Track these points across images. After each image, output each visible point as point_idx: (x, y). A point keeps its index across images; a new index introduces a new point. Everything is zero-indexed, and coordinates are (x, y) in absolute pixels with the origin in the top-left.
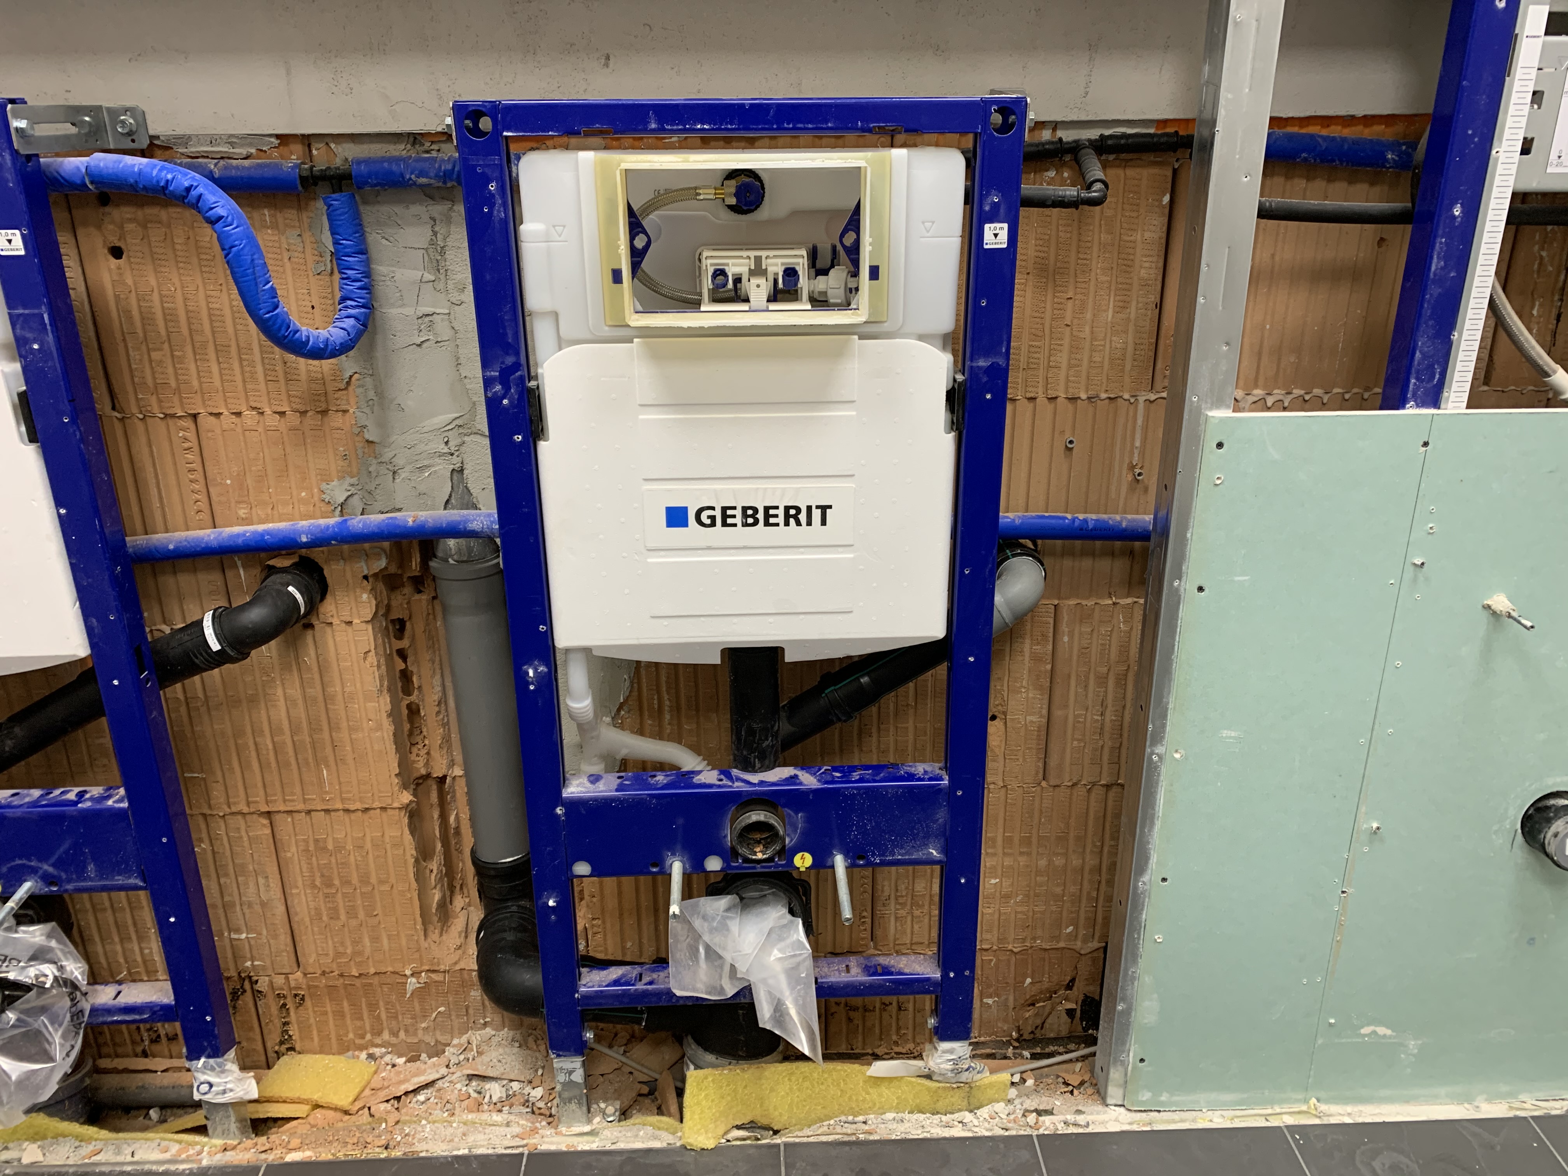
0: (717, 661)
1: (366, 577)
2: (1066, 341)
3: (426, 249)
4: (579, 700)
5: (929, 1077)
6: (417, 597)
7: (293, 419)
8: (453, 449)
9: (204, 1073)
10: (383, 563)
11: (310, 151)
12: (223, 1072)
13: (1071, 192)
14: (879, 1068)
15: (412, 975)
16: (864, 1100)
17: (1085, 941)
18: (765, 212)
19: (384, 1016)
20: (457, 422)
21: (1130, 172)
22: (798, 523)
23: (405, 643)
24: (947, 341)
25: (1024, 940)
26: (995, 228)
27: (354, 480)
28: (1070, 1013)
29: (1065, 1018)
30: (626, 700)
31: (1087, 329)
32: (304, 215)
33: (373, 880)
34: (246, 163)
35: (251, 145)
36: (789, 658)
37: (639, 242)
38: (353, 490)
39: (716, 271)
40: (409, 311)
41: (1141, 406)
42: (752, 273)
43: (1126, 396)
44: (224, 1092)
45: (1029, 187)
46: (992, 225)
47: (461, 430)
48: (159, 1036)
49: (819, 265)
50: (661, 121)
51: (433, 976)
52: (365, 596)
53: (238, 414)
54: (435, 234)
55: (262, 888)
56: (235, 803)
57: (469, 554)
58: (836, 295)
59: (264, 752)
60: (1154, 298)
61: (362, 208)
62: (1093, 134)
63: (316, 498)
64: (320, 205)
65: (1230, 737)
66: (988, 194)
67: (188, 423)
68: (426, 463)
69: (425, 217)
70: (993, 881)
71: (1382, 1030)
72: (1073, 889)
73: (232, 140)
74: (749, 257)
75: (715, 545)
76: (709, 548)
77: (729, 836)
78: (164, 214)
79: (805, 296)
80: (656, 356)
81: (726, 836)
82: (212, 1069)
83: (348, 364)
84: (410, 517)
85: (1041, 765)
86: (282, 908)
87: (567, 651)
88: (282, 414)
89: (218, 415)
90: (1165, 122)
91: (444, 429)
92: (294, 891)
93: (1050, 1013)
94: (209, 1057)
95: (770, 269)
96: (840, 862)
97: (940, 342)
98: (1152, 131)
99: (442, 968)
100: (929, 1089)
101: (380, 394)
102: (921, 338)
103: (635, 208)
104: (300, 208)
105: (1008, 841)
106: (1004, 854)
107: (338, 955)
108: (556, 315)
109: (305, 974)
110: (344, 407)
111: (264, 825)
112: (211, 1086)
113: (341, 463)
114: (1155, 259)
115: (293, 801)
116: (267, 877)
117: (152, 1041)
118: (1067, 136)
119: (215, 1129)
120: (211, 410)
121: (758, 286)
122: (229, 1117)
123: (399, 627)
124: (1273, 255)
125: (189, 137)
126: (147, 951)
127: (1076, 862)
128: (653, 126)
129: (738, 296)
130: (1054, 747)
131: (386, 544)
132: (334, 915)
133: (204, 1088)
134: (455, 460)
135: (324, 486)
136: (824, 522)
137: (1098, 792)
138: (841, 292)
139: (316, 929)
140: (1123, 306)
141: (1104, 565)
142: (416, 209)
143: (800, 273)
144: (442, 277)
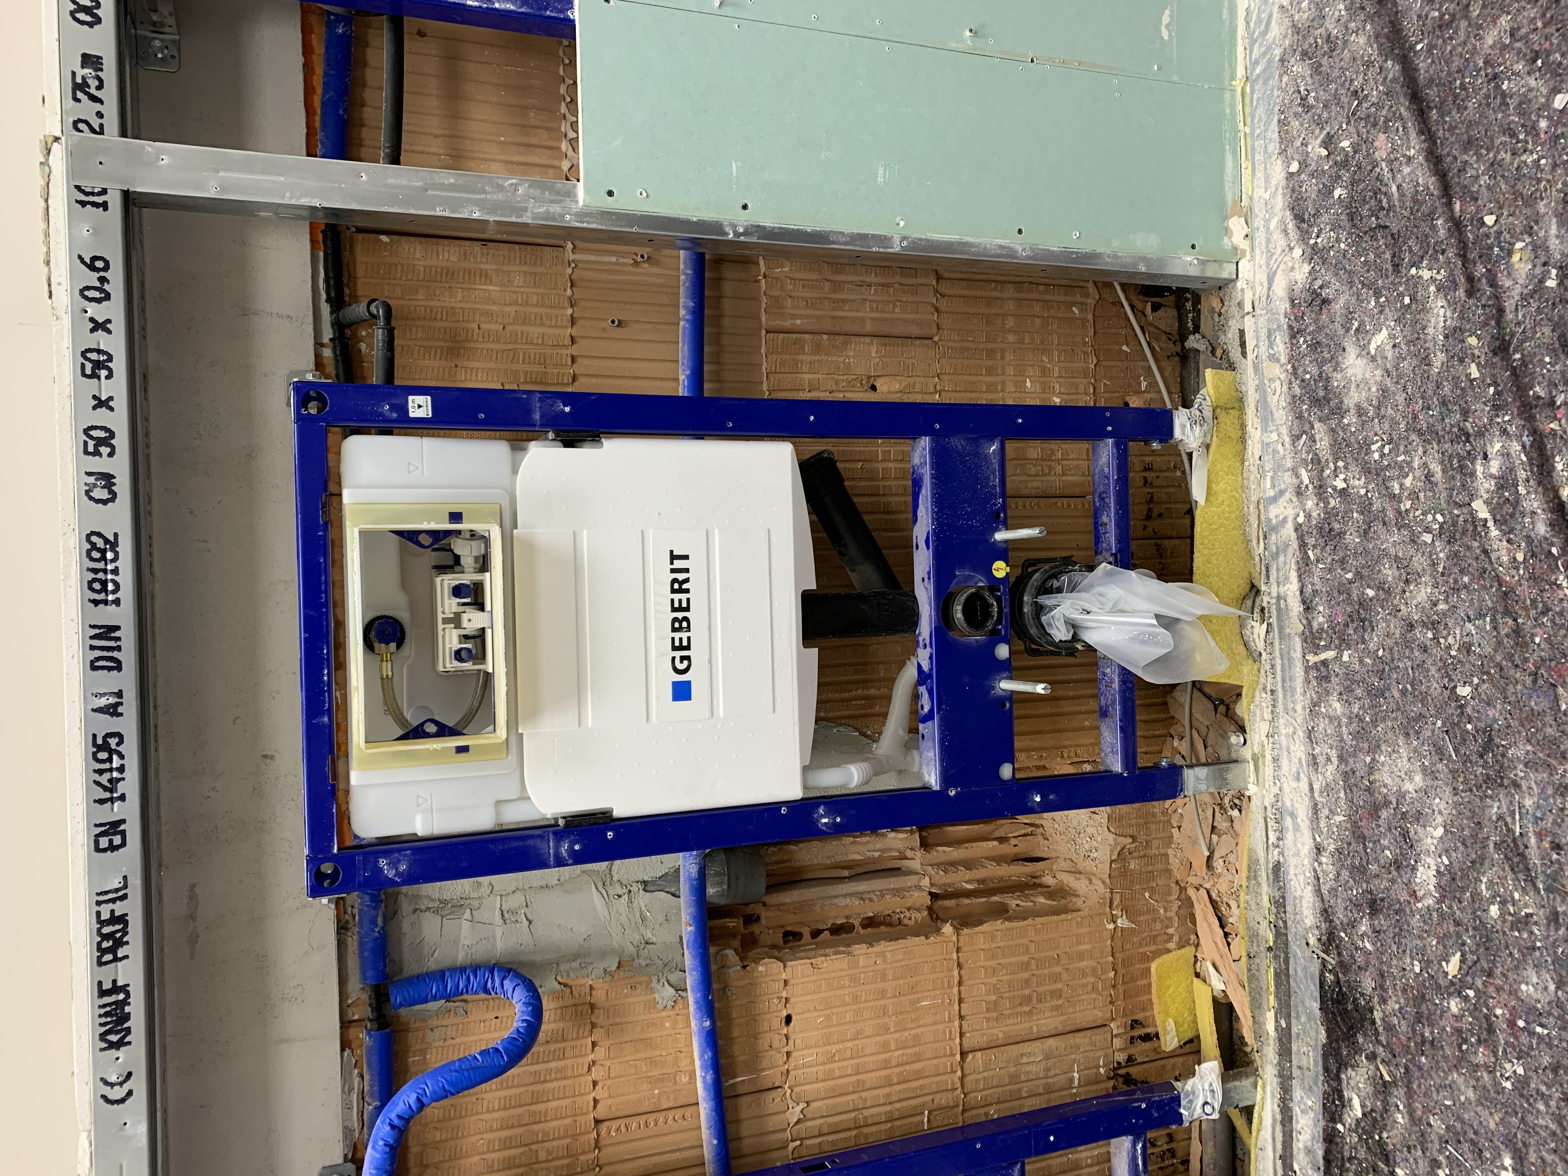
0: (815, 651)
1: (744, 967)
2: (519, 328)
3: (442, 917)
4: (851, 775)
5: (1208, 447)
6: (763, 921)
7: (598, 1035)
8: (625, 891)
9: (1194, 1110)
10: (730, 952)
11: (355, 1021)
12: (1194, 1093)
13: (379, 334)
14: (1198, 493)
15: (1114, 922)
16: (1229, 506)
17: (1087, 295)
18: (403, 615)
19: (1154, 948)
20: (600, 886)
21: (360, 273)
22: (687, 580)
23: (806, 932)
24: (518, 445)
25: (1085, 353)
26: (413, 407)
27: (654, 979)
28: (1156, 308)
29: (1161, 313)
30: (856, 729)
31: (507, 309)
32: (413, 1026)
33: (1026, 958)
34: (367, 1077)
35: (351, 1074)
36: (813, 586)
37: (431, 728)
38: (663, 980)
39: (456, 659)
40: (499, 932)
41: (578, 257)
42: (458, 626)
43: (569, 271)
44: (1213, 1091)
45: (375, 378)
46: (411, 410)
47: (608, 883)
48: (1169, 1150)
49: (451, 562)
50: (322, 713)
51: (1115, 903)
52: (761, 968)
53: (595, 1083)
54: (428, 909)
55: (1032, 1059)
56: (952, 1084)
57: (723, 874)
58: (477, 548)
59: (905, 1058)
60: (477, 247)
61: (406, 975)
62: (325, 309)
63: (671, 1013)
64: (403, 1011)
65: (885, 174)
66: (381, 414)
67: (604, 1127)
68: (638, 914)
69: (413, 918)
70: (1028, 384)
71: (1166, 20)
72: (1037, 309)
73: (346, 1089)
74: (444, 629)
75: (707, 657)
76: (710, 661)
77: (977, 638)
78: (414, 1150)
79: (477, 577)
80: (535, 713)
81: (977, 641)
82: (1191, 1102)
83: (548, 986)
84: (687, 929)
85: (918, 342)
86: (1051, 1041)
87: (805, 787)
88: (594, 1044)
89: (596, 1101)
90: (313, 242)
91: (607, 899)
92: (1035, 1030)
93: (1156, 327)
94: (1179, 1106)
95: (454, 610)
96: (1000, 536)
97: (519, 454)
98: (321, 254)
99: (1108, 895)
100: (1219, 446)
101: (575, 957)
102: (515, 471)
103: (401, 732)
104: (407, 1030)
105: (991, 371)
106: (1003, 374)
107: (1094, 989)
108: (499, 803)
109: (1113, 1019)
110: (588, 990)
111: (973, 1058)
112: (1206, 1103)
113: (639, 991)
114: (441, 248)
115: (950, 1032)
116: (1022, 1055)
117: (1174, 1156)
118: (327, 334)
119: (1247, 1099)
120: (591, 1108)
121: (470, 620)
122: (1235, 1087)
123: (791, 937)
124: (435, 136)
125: (345, 1128)
126: (1089, 1161)
127: (1011, 306)
128: (326, 719)
129: (480, 636)
130: (900, 330)
131: (712, 950)
132: (1058, 994)
133: (1208, 1109)
134: (634, 889)
135: (660, 1006)
136: (686, 557)
137: (944, 287)
138: (474, 543)
139: (1071, 1010)
140: (485, 276)
141: (728, 288)
142: (406, 927)
143: (457, 583)
144: (467, 902)
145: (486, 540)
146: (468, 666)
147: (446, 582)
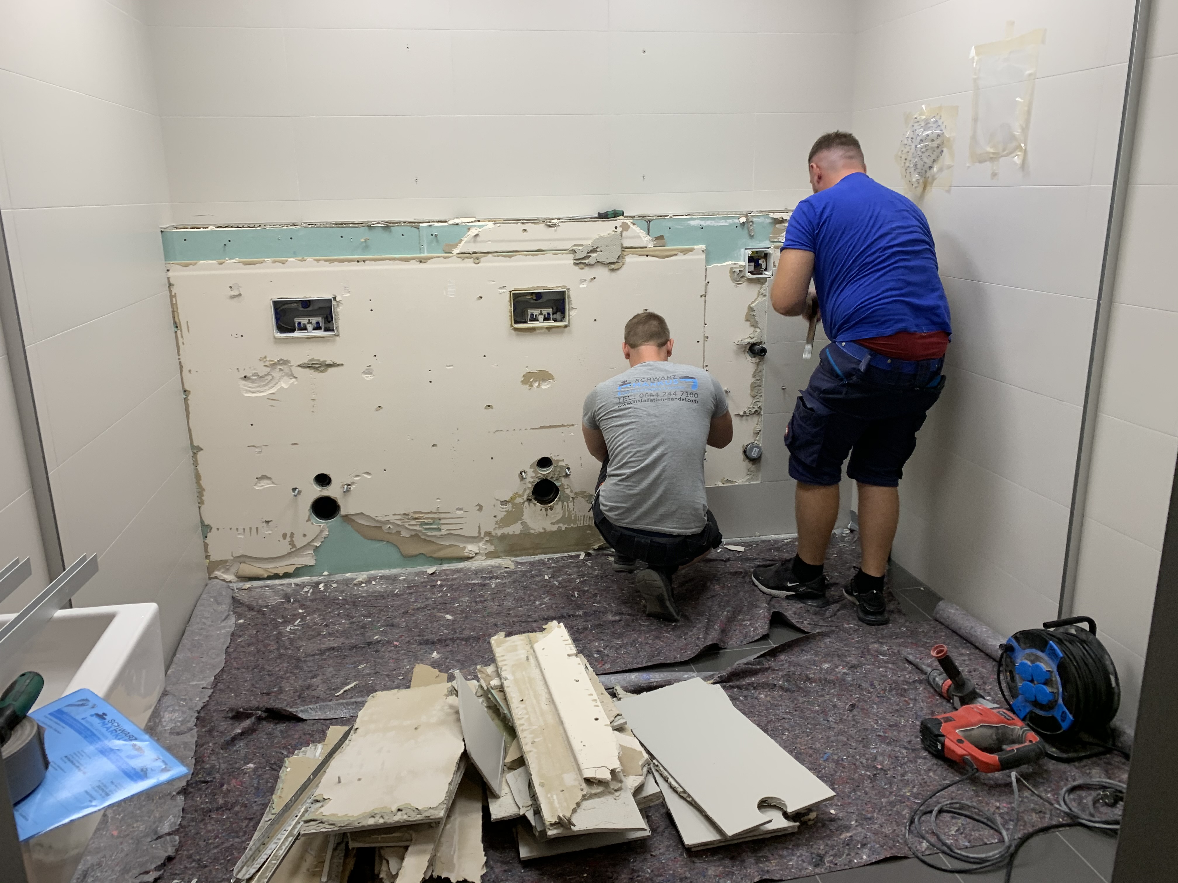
18: (541, 300)
39: (531, 314)
42: (539, 314)
49: (555, 312)
74: (539, 311)
79: (552, 319)
95: (543, 313)
121: (541, 317)
129: (536, 320)
138: (561, 318)
143: (551, 314)
145: (561, 321)
146: (529, 317)
147: (550, 311)
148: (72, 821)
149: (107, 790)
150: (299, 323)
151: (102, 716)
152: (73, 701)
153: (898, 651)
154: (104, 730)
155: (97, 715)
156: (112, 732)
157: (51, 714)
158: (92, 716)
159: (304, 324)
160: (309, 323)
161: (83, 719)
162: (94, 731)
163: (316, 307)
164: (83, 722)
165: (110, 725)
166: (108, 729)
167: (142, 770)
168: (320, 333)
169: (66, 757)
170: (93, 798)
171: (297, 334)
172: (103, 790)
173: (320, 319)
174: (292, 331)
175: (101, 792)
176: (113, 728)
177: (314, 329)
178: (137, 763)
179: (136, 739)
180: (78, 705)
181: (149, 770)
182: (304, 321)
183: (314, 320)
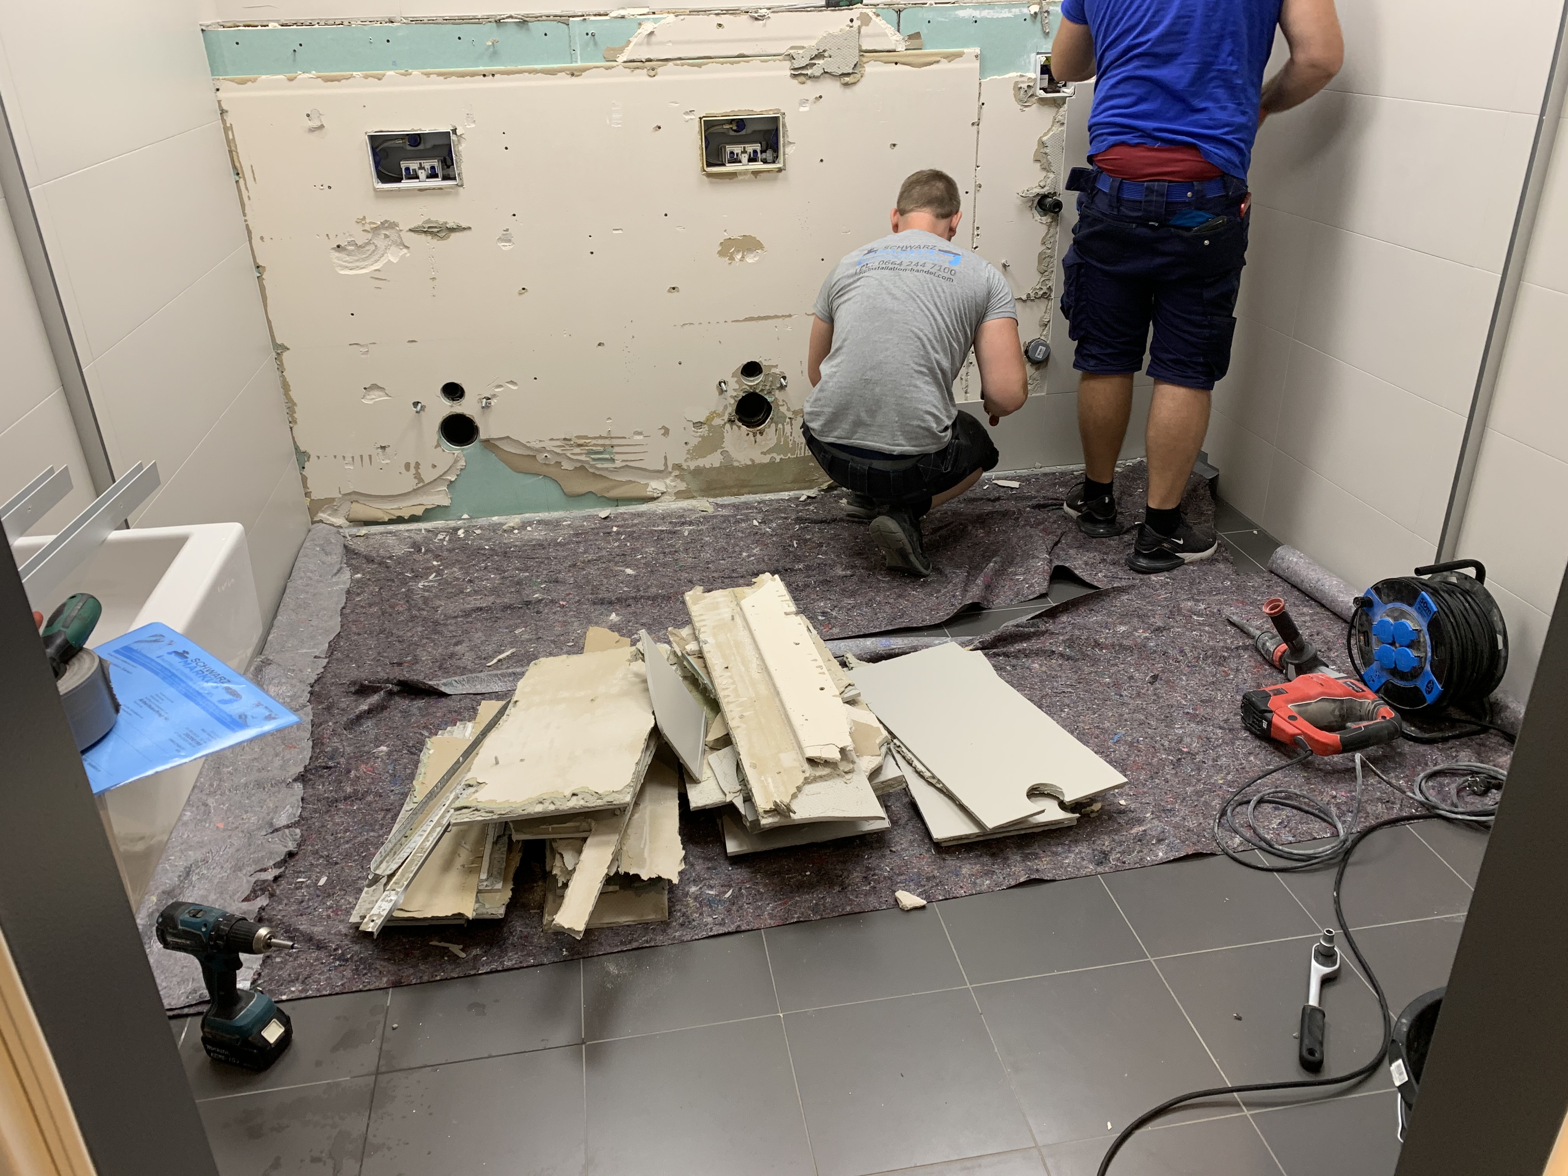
39: (730, 152)
42: (742, 152)
49: (765, 149)
58: (771, 159)
74: (742, 147)
79: (760, 159)
95: (748, 151)
121: (744, 157)
129: (737, 161)
138: (773, 157)
143: (758, 152)
145: (774, 162)
146: (728, 156)
147: (758, 147)
148: (157, 773)
149: (198, 739)
150: (407, 169)
151: (183, 655)
152: (145, 637)
153: (1219, 610)
154: (187, 671)
155: (176, 653)
156: (197, 673)
157: (117, 651)
158: (169, 653)
159: (414, 170)
160: (421, 168)
161: (158, 657)
162: (174, 671)
163: (429, 145)
164: (158, 660)
165: (194, 664)
166: (191, 669)
167: (240, 717)
168: (437, 183)
169: (141, 700)
170: (180, 748)
171: (406, 184)
172: (193, 739)
173: (435, 163)
174: (399, 180)
175: (190, 741)
176: (198, 669)
177: (428, 177)
178: (234, 709)
179: (229, 681)
180: (151, 641)
181: (249, 718)
182: (414, 165)
183: (427, 164)
